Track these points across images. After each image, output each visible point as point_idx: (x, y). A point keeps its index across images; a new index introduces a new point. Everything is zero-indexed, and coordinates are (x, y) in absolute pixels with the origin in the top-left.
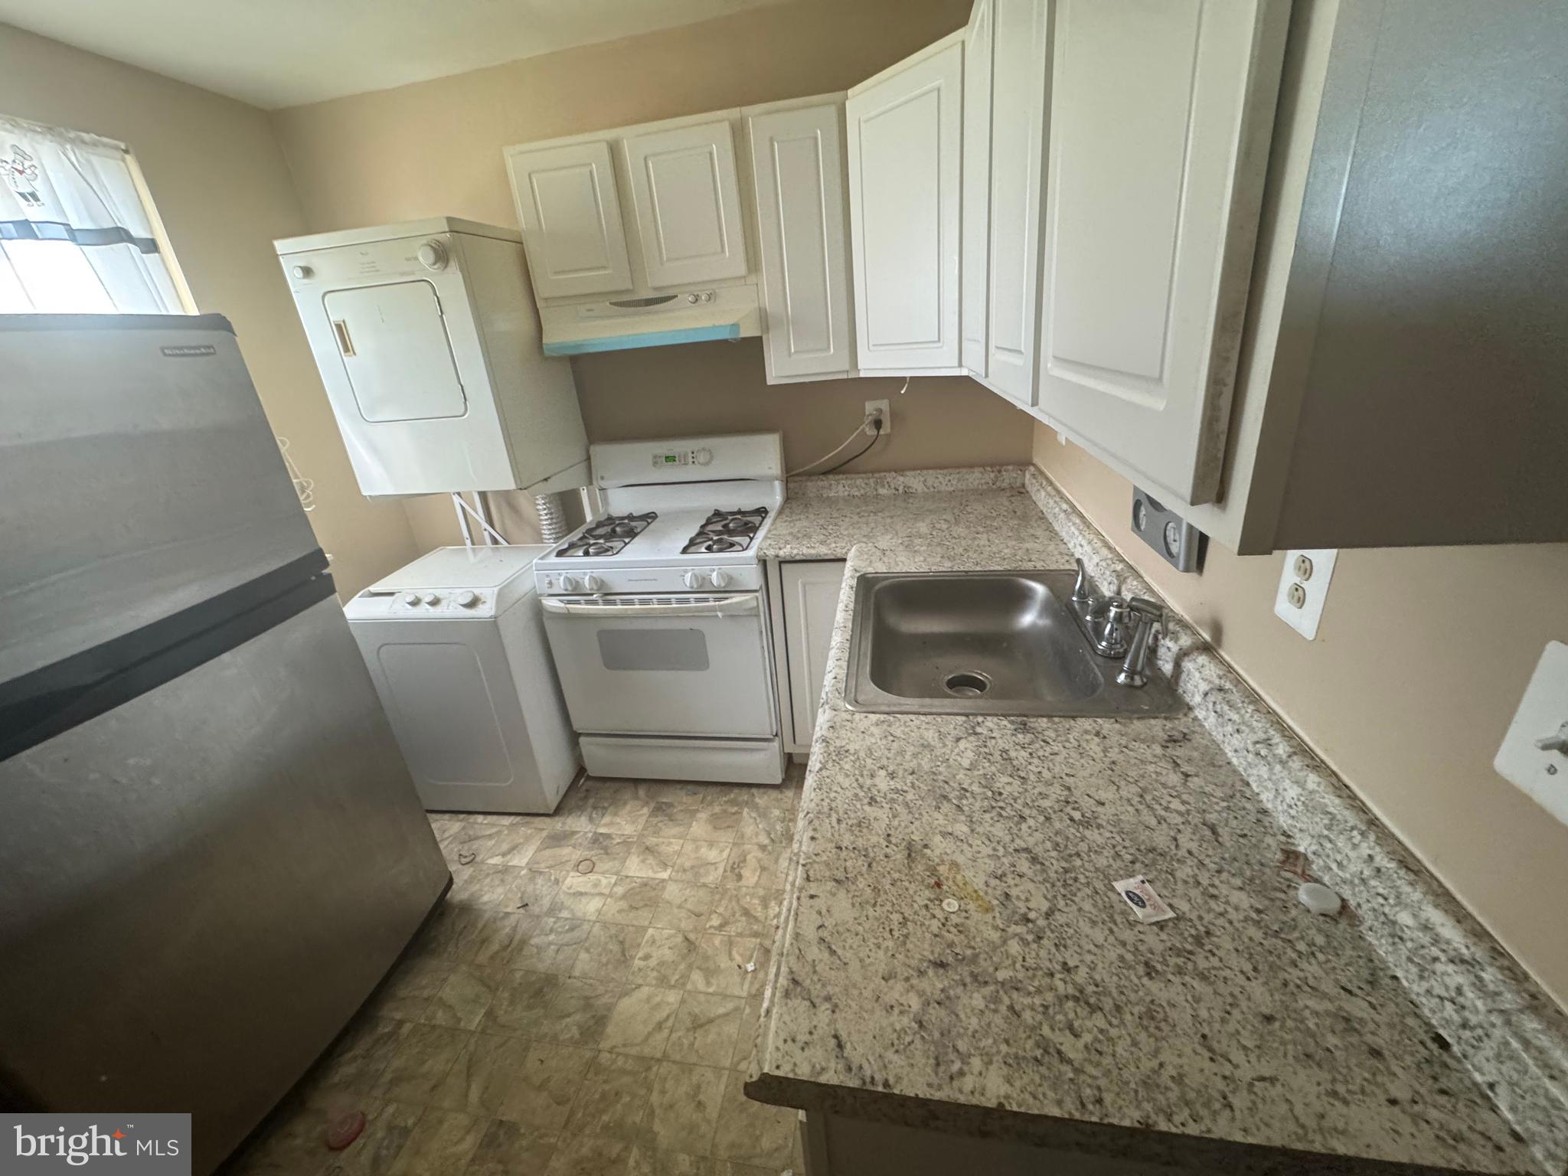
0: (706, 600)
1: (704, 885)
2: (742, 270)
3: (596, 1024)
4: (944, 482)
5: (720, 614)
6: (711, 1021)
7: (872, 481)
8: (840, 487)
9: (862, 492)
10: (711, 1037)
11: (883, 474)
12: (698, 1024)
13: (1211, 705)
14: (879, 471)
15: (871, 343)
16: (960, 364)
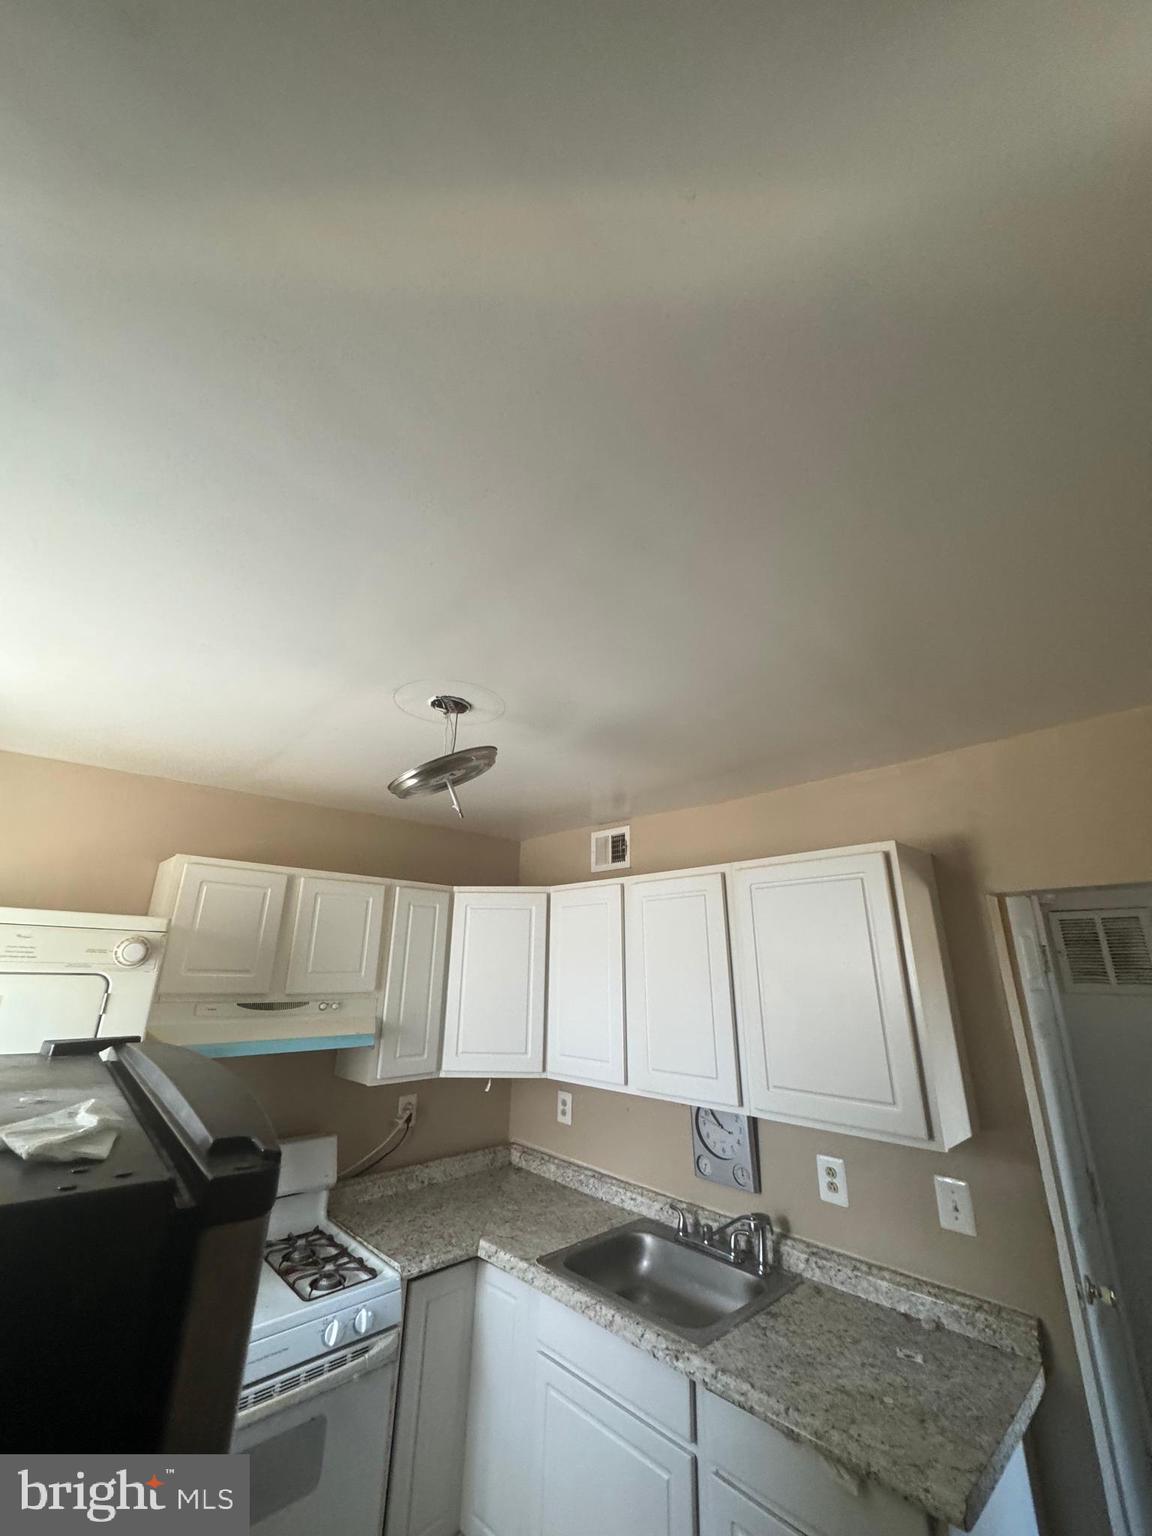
0: (346, 1359)
2: (372, 987)
4: (458, 1168)
5: (356, 1377)
7: (403, 1178)
8: (376, 1189)
9: (395, 1190)
11: (411, 1168)
13: (814, 1266)
14: (408, 1166)
15: (460, 1050)
16: (544, 1069)
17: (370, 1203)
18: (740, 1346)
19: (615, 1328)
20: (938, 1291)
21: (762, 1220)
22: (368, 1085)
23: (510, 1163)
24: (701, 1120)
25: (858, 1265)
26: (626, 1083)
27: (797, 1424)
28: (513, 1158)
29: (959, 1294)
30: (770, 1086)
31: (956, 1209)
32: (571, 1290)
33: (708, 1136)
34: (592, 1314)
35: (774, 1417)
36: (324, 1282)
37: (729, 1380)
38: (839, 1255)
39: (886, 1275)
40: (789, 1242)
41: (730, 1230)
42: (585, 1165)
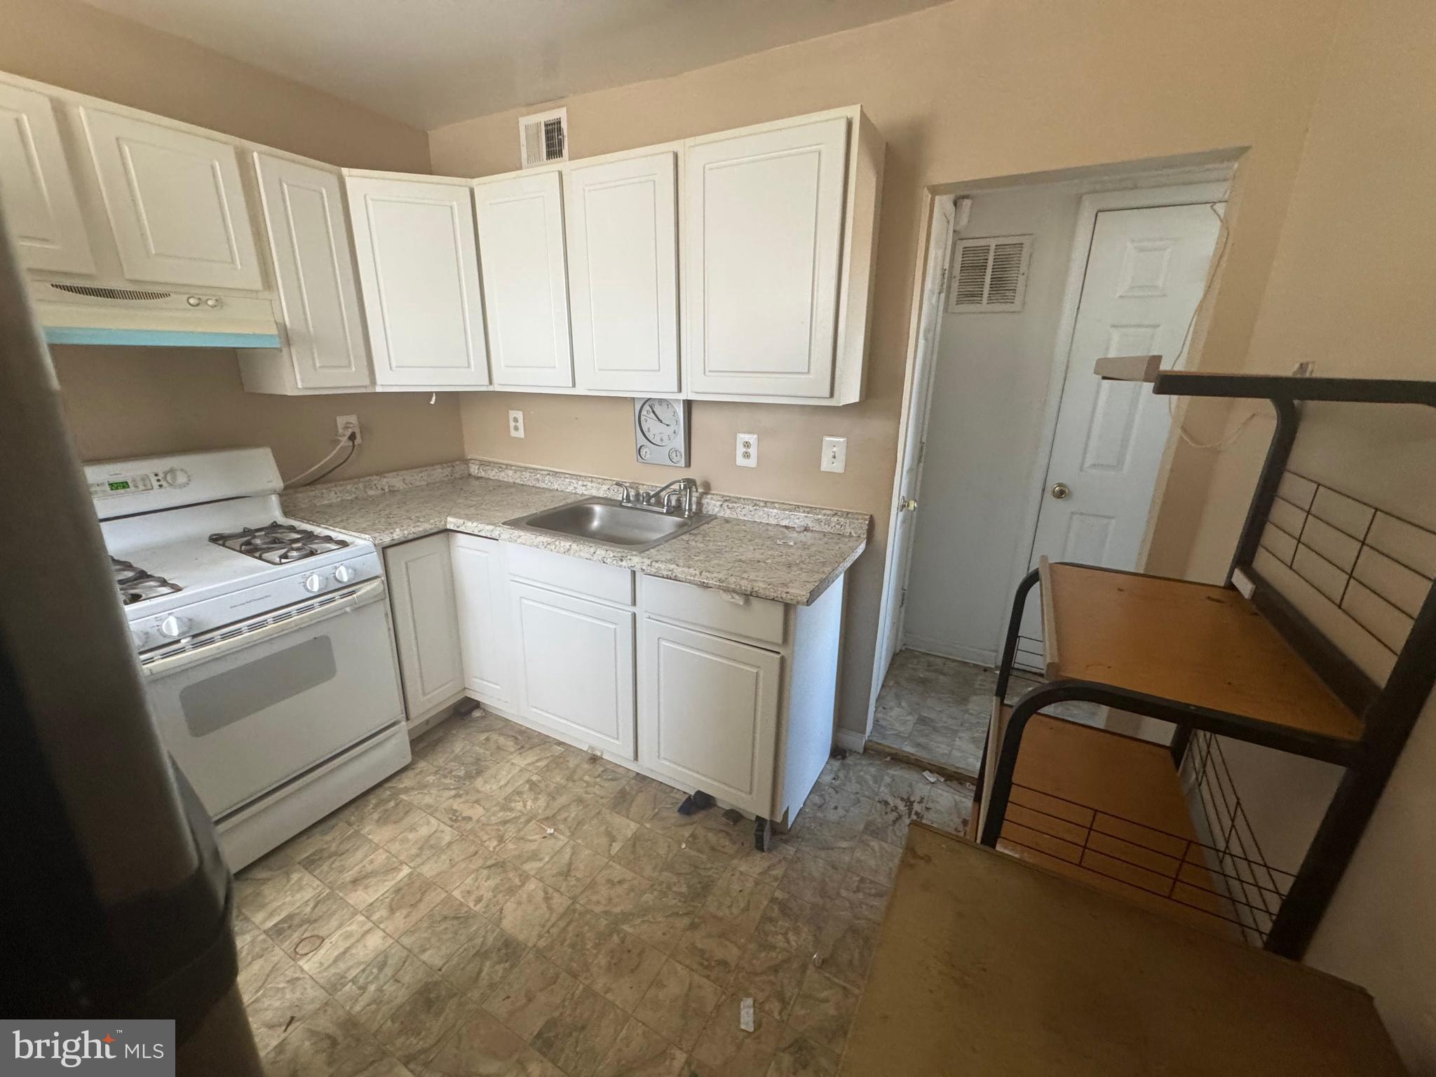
0: (332, 600)
1: (450, 844)
2: (256, 285)
3: (509, 949)
4: (418, 478)
5: (348, 609)
6: (570, 864)
7: (361, 485)
8: (332, 494)
9: (354, 496)
10: (582, 866)
11: (368, 478)
12: (566, 873)
13: (725, 508)
14: (363, 476)
15: (394, 365)
16: (491, 382)
17: (330, 506)
18: (669, 549)
19: (572, 552)
20: (810, 510)
21: (690, 483)
22: (289, 394)
23: (470, 475)
24: (643, 418)
25: (758, 503)
26: (574, 385)
27: (707, 578)
28: (472, 470)
29: (823, 509)
30: (707, 370)
31: (834, 457)
32: (533, 537)
33: (649, 431)
34: (553, 547)
35: (692, 578)
36: (295, 554)
37: (660, 565)
38: (744, 499)
39: (776, 505)
40: (709, 496)
41: (663, 494)
42: (540, 467)
